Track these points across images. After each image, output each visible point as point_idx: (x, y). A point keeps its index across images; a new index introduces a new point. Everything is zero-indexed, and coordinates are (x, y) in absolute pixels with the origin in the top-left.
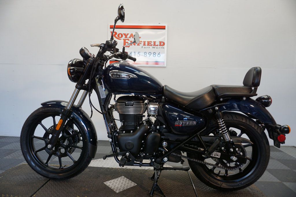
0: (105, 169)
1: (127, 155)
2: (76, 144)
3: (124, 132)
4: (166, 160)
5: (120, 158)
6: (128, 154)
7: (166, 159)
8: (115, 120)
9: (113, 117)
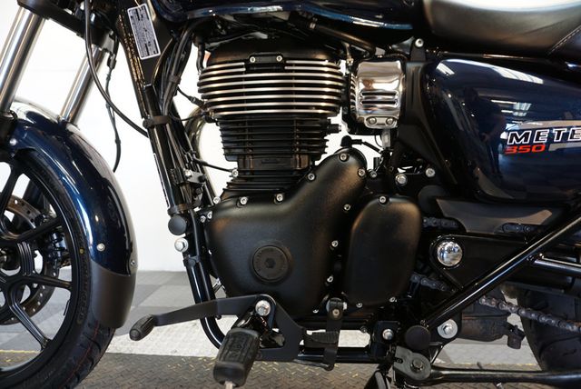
0: (181, 362)
1: (262, 313)
2: (57, 272)
3: (244, 200)
4: (451, 331)
5: (226, 324)
6: (263, 306)
7: (450, 327)
8: (207, 168)
9: (198, 156)
